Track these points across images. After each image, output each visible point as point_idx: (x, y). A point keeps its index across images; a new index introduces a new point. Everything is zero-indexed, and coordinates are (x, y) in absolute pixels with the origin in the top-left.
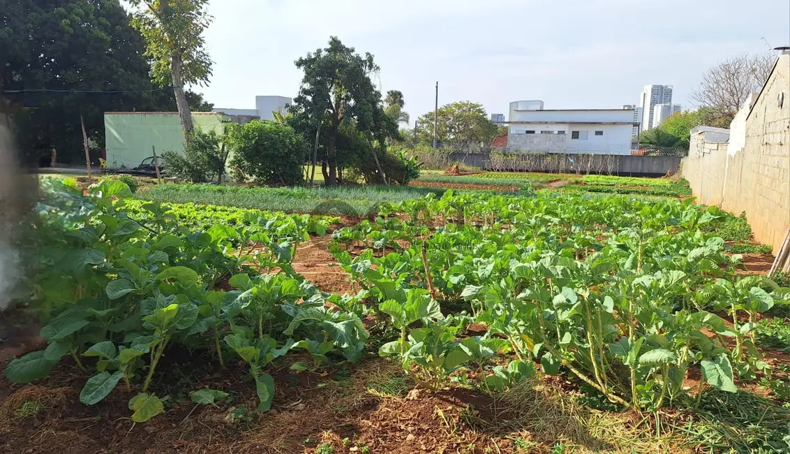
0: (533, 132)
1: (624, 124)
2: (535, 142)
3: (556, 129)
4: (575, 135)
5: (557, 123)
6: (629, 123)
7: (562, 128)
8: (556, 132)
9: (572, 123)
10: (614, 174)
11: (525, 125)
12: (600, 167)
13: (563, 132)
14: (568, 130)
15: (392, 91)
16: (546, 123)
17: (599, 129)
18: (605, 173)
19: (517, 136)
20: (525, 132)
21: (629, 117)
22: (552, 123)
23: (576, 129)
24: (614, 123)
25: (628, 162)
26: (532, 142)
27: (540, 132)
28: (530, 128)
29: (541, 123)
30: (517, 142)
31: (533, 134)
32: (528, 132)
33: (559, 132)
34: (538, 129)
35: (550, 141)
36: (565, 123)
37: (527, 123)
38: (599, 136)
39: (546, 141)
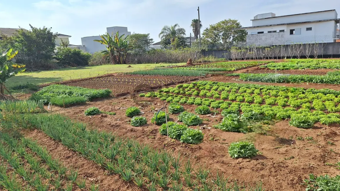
0: (262, 32)
1: (327, 21)
2: (263, 39)
3: (278, 29)
4: (292, 32)
5: (278, 25)
6: (331, 20)
7: (282, 28)
8: (278, 31)
9: (289, 24)
10: (319, 57)
11: (257, 29)
12: (307, 53)
13: (283, 31)
14: (287, 29)
15: (194, 20)
16: (271, 25)
17: (309, 26)
18: (312, 57)
19: (251, 36)
20: (257, 33)
21: (332, 16)
22: (275, 25)
23: (292, 28)
24: (320, 21)
25: (331, 48)
26: (261, 39)
27: (267, 32)
28: (260, 30)
29: (267, 26)
30: (251, 40)
31: (262, 34)
32: (259, 33)
33: (281, 31)
34: (266, 30)
35: (273, 37)
36: (284, 24)
37: (258, 27)
38: (309, 31)
39: (270, 38)
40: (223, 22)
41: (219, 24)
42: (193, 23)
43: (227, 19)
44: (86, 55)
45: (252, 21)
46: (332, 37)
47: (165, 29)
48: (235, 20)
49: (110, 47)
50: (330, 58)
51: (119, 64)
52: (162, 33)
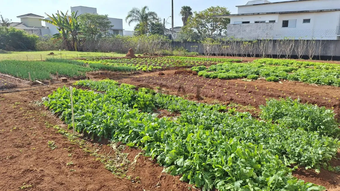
0: (248, 22)
1: (331, 11)
2: (247, 31)
3: (267, 19)
4: (285, 24)
5: (267, 14)
6: (336, 10)
7: (272, 18)
8: (267, 21)
9: (281, 14)
10: (316, 58)
11: (242, 17)
12: (300, 52)
13: (274, 21)
14: (279, 20)
16: (258, 14)
17: (306, 17)
19: (233, 26)
20: (241, 23)
22: (263, 14)
23: (285, 18)
24: (321, 11)
25: (332, 47)
26: (245, 31)
27: (254, 22)
28: (246, 19)
29: (254, 14)
30: (233, 31)
31: (247, 24)
32: (243, 23)
33: (270, 22)
34: (252, 20)
35: (260, 29)
36: (274, 13)
37: (243, 15)
38: (306, 24)
39: (256, 30)
40: (210, 10)
41: (206, 12)
42: (182, 10)
43: (215, 6)
44: (31, 37)
45: (237, 8)
46: (334, 33)
47: (134, 12)
48: (224, 7)
49: (61, 30)
50: (329, 60)
51: (73, 51)
52: (129, 16)
